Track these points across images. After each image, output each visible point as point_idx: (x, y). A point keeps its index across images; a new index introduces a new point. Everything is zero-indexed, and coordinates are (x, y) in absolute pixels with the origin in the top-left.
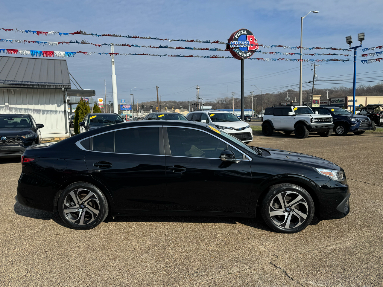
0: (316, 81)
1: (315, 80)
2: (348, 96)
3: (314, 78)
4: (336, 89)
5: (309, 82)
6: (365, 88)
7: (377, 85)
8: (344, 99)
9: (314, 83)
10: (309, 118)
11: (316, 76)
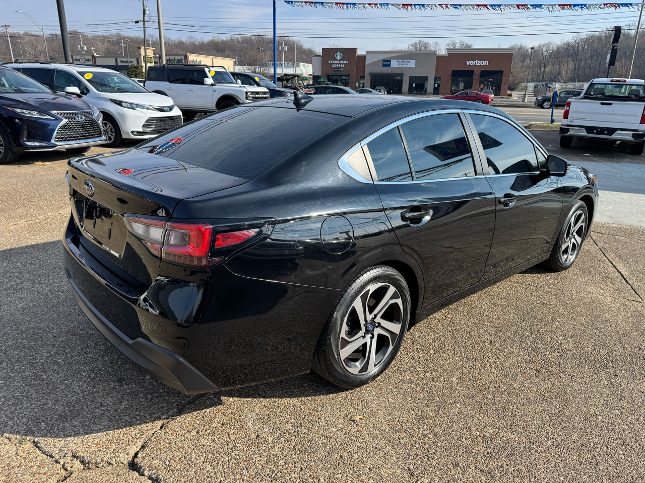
0: (148, 21)
1: (146, 19)
2: (188, 54)
3: (144, 16)
4: (155, 40)
5: (137, 22)
6: (197, 43)
7: (213, 40)
8: (183, 58)
9: (146, 24)
10: (242, 91)
11: (147, 12)
